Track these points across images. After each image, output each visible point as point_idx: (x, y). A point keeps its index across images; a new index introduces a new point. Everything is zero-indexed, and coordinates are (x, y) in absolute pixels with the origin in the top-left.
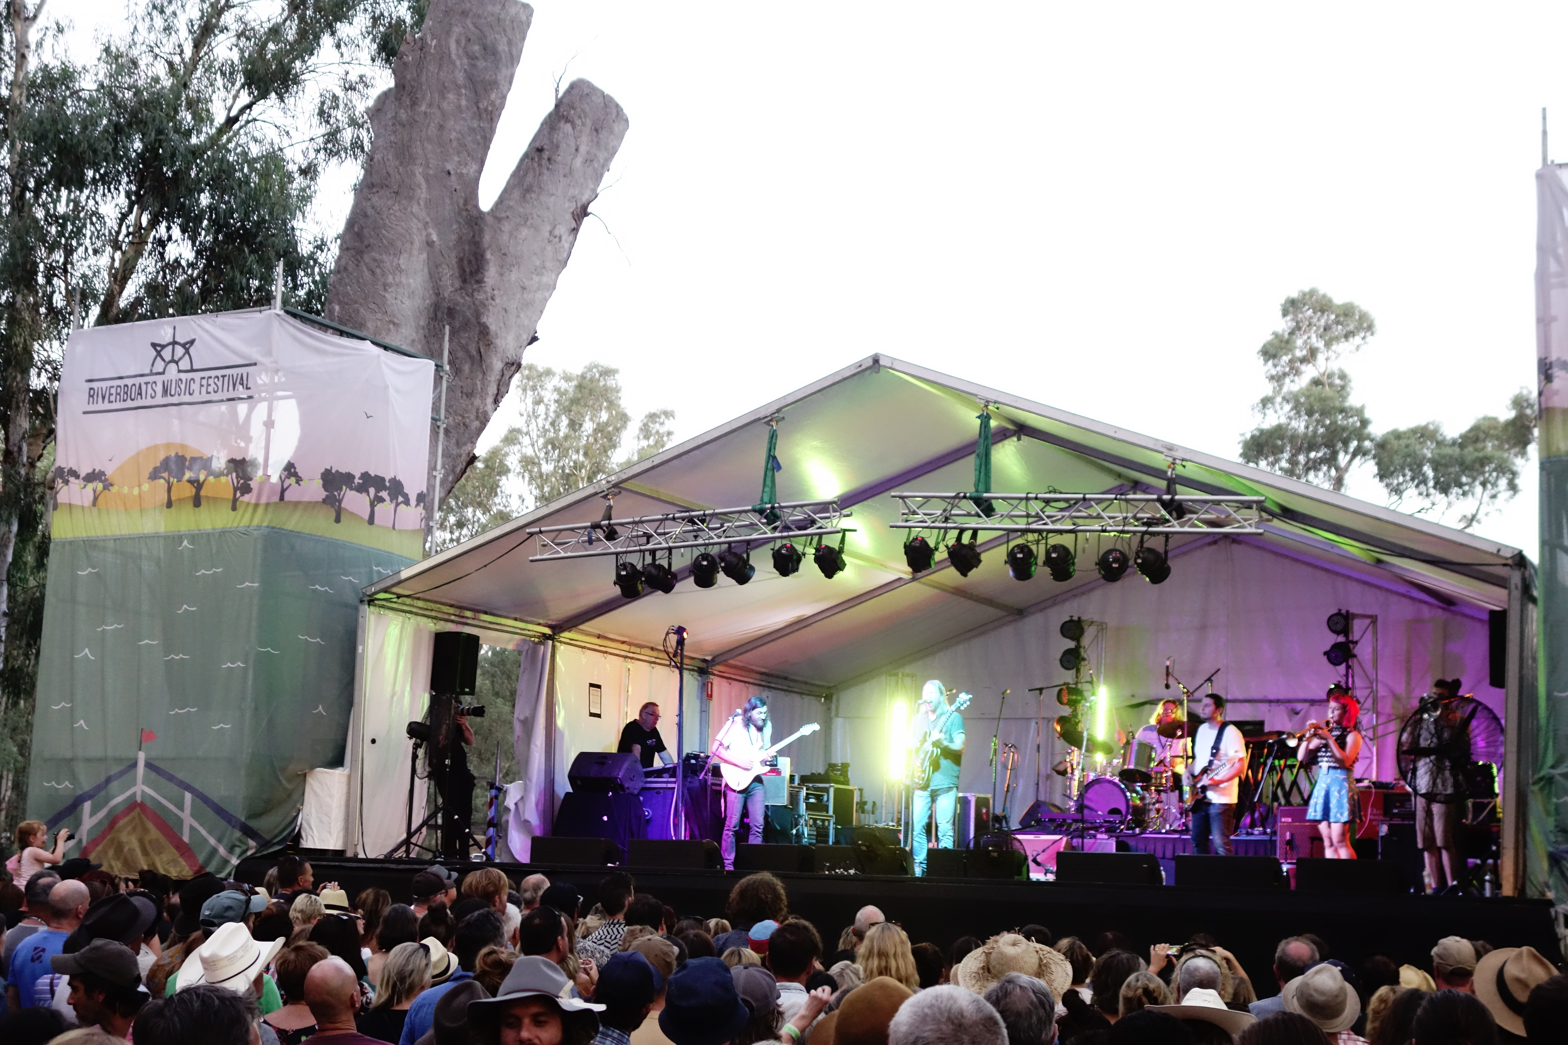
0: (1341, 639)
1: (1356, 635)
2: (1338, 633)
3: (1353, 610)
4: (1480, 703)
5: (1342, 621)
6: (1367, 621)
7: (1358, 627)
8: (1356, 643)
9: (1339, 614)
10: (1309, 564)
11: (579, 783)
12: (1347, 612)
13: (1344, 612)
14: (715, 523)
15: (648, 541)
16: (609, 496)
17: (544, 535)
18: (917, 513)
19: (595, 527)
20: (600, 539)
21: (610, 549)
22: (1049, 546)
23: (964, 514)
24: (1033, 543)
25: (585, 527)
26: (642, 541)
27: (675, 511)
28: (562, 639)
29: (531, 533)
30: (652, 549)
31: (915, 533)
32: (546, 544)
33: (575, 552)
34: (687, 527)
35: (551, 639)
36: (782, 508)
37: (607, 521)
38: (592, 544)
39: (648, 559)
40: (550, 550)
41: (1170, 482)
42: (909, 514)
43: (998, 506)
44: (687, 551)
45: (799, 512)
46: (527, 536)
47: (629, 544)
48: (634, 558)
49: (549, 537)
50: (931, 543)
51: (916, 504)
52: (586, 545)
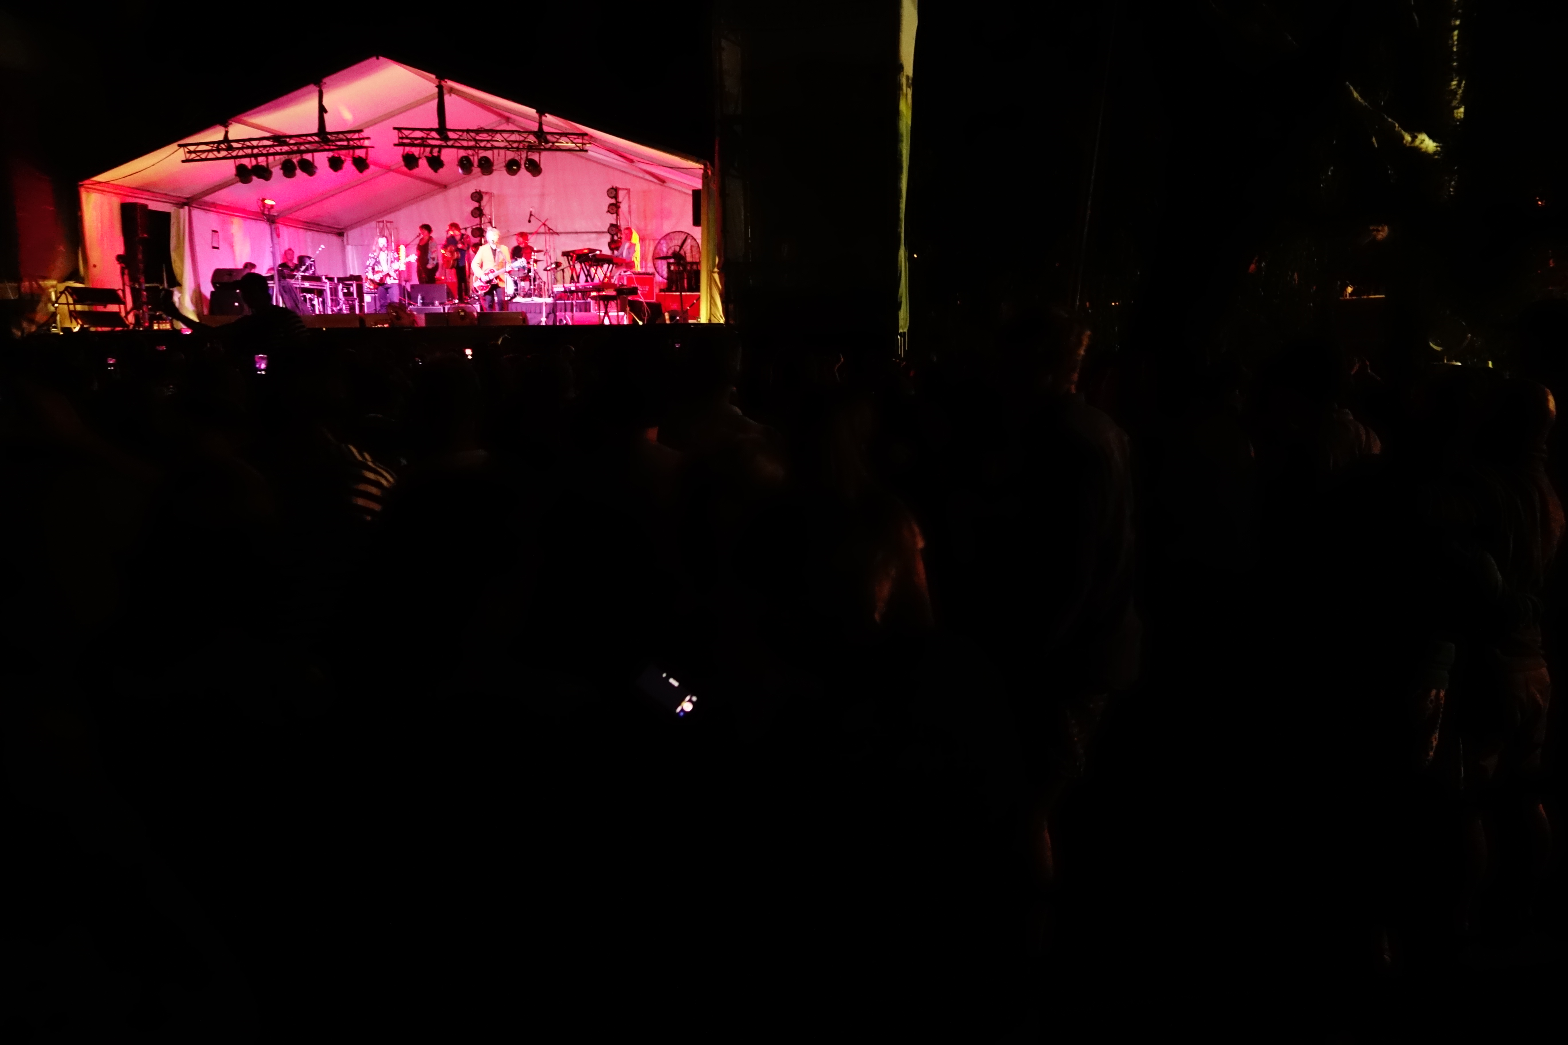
0: (613, 201)
1: (620, 199)
2: (612, 198)
3: (618, 186)
4: (688, 234)
5: (614, 193)
6: (626, 191)
7: (622, 194)
8: (620, 203)
9: (612, 188)
10: (595, 162)
11: (218, 285)
12: (616, 187)
13: (614, 187)
14: (292, 141)
15: (252, 151)
16: (226, 125)
17: (188, 147)
18: (407, 138)
19: (219, 143)
20: (223, 150)
21: (229, 156)
22: (479, 157)
23: (433, 139)
24: (471, 156)
25: (213, 143)
26: (249, 151)
27: (267, 135)
28: (194, 205)
29: (180, 146)
30: (256, 156)
31: (407, 149)
32: (190, 152)
33: (208, 157)
34: (276, 144)
35: (187, 206)
36: (331, 133)
37: (226, 139)
38: (219, 152)
39: (254, 162)
40: (193, 155)
41: (541, 124)
42: (402, 138)
43: (451, 135)
44: (277, 157)
45: (341, 136)
46: (178, 148)
47: (241, 153)
48: (246, 161)
49: (192, 148)
50: (417, 154)
51: (407, 133)
52: (216, 153)
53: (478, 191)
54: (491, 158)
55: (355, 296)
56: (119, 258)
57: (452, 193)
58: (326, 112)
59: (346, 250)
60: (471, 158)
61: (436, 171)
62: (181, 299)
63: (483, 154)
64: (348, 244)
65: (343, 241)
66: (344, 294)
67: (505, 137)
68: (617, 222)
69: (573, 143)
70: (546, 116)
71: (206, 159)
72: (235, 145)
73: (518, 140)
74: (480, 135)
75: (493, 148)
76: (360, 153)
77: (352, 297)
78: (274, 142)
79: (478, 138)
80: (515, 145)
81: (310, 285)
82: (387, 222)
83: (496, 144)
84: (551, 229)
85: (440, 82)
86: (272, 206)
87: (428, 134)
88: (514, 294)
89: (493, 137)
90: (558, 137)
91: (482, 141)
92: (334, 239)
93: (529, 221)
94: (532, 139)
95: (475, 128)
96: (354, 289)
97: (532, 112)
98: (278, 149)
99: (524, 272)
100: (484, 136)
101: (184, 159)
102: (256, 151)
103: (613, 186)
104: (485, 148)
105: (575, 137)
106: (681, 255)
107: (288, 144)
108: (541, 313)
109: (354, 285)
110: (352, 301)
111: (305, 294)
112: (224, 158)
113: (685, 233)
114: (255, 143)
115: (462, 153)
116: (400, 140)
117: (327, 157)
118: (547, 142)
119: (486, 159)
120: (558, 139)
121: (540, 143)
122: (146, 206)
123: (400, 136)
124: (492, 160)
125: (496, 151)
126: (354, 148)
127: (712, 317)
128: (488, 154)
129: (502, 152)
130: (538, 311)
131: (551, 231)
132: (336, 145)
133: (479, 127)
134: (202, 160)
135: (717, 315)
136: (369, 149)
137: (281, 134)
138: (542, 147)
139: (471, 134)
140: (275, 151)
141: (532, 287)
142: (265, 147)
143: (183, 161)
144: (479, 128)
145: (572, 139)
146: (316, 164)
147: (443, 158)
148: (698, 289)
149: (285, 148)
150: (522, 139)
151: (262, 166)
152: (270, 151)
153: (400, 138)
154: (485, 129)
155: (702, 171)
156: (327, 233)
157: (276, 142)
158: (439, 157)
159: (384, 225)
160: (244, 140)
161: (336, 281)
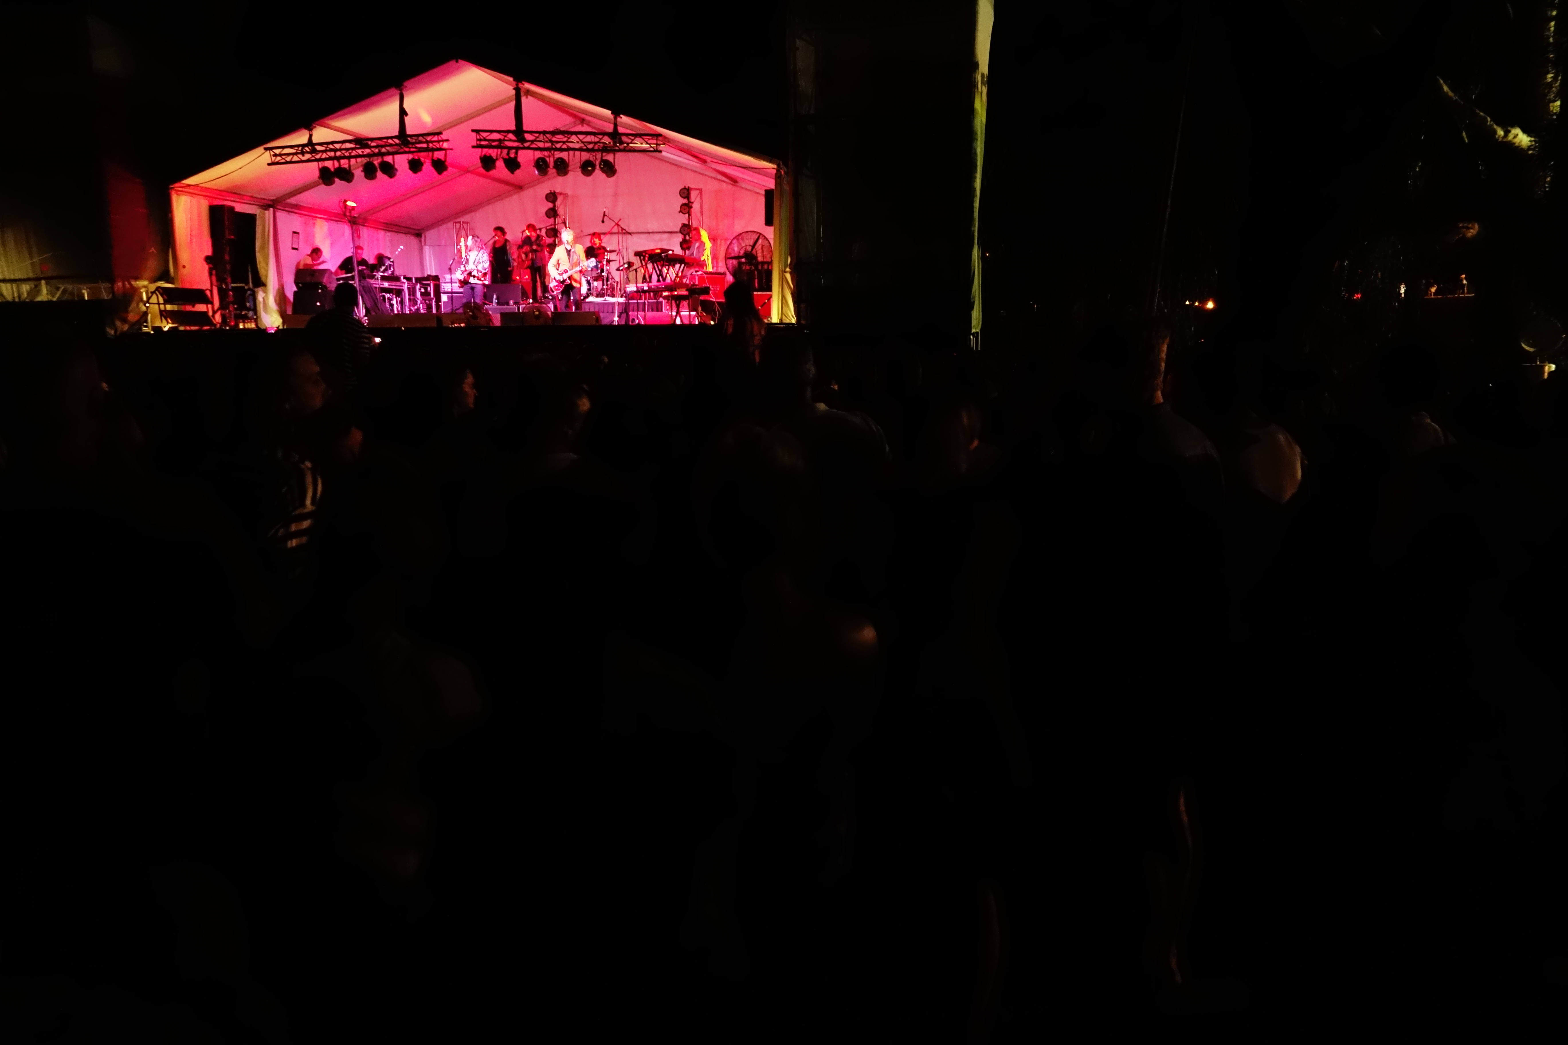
0: (685, 201)
1: (693, 199)
2: (684, 198)
3: (691, 186)
4: (760, 234)
5: (686, 192)
6: (698, 192)
7: (694, 195)
8: (693, 203)
9: (685, 188)
10: (668, 162)
11: (301, 285)
12: (688, 187)
13: (687, 187)
14: (373, 144)
15: (335, 154)
16: (310, 128)
17: (274, 150)
18: (485, 140)
19: (303, 146)
20: (307, 152)
21: (313, 158)
22: (555, 158)
23: (510, 140)
24: (547, 157)
25: (298, 146)
26: (332, 154)
27: (350, 138)
28: (278, 207)
29: (266, 149)
30: (338, 159)
31: (485, 151)
32: (276, 155)
33: (293, 160)
34: (357, 146)
35: (272, 207)
36: (411, 136)
37: (310, 142)
38: (303, 156)
39: (337, 165)
40: (279, 158)
41: (616, 125)
42: (480, 140)
43: (528, 137)
44: (359, 160)
45: (421, 138)
46: (264, 151)
47: (324, 156)
48: (329, 164)
49: (277, 151)
50: (494, 156)
51: (485, 135)
52: (300, 156)
53: (553, 192)
54: (566, 158)
55: (432, 296)
56: (208, 259)
57: (528, 194)
58: (407, 114)
59: (424, 251)
60: (548, 159)
61: (512, 172)
62: (265, 299)
63: (558, 155)
64: (425, 244)
65: (420, 241)
66: (422, 294)
67: (581, 139)
68: (689, 222)
69: (647, 143)
70: (621, 118)
71: (291, 162)
72: (318, 148)
73: (593, 141)
74: (556, 136)
75: (569, 149)
76: (439, 155)
77: (429, 297)
78: (356, 144)
79: (554, 139)
80: (590, 146)
81: (389, 285)
82: (463, 222)
83: (571, 145)
84: (625, 230)
85: (517, 85)
86: (353, 208)
87: (505, 136)
88: (587, 293)
89: (569, 138)
90: (633, 138)
91: (558, 142)
92: (413, 241)
93: (603, 222)
94: (607, 140)
95: (551, 129)
96: (431, 289)
97: (607, 113)
98: (360, 151)
99: (597, 272)
100: (560, 137)
101: (270, 162)
102: (338, 154)
103: (685, 186)
104: (561, 150)
105: (650, 138)
106: (753, 255)
107: (370, 147)
108: (613, 312)
109: (432, 285)
110: (429, 301)
111: (384, 294)
112: (308, 161)
113: (757, 233)
114: (338, 146)
115: (538, 154)
116: (478, 142)
117: (407, 159)
118: (622, 143)
119: (562, 160)
120: (633, 140)
121: (615, 143)
122: (233, 208)
123: (478, 138)
124: (567, 161)
125: (571, 153)
126: (433, 150)
127: (784, 316)
128: (564, 155)
129: (577, 153)
130: (611, 310)
131: (624, 231)
132: (416, 148)
133: (555, 128)
134: (287, 163)
135: (788, 315)
136: (448, 151)
137: (362, 137)
138: (617, 148)
139: (548, 136)
140: (357, 154)
141: (605, 287)
142: (347, 149)
143: (269, 164)
144: (555, 130)
145: (646, 140)
146: (396, 166)
147: (519, 159)
148: (769, 289)
149: (367, 151)
150: (597, 140)
151: (345, 169)
152: (353, 154)
153: (478, 140)
154: (561, 131)
155: (774, 171)
156: (405, 234)
157: (358, 145)
158: (516, 158)
159: (460, 226)
160: (328, 143)
161: (414, 281)
